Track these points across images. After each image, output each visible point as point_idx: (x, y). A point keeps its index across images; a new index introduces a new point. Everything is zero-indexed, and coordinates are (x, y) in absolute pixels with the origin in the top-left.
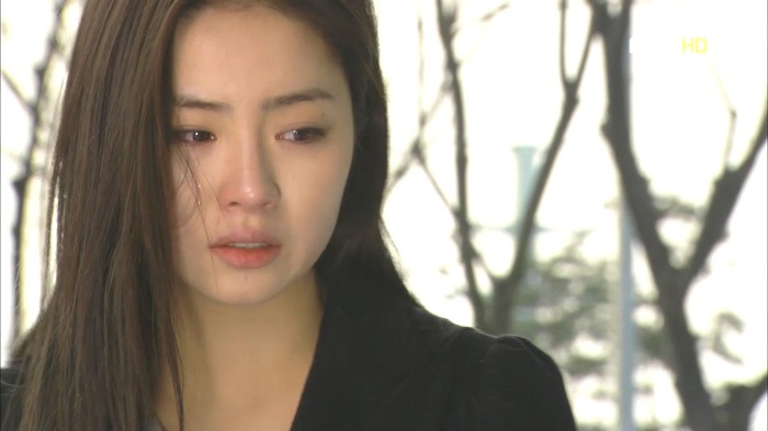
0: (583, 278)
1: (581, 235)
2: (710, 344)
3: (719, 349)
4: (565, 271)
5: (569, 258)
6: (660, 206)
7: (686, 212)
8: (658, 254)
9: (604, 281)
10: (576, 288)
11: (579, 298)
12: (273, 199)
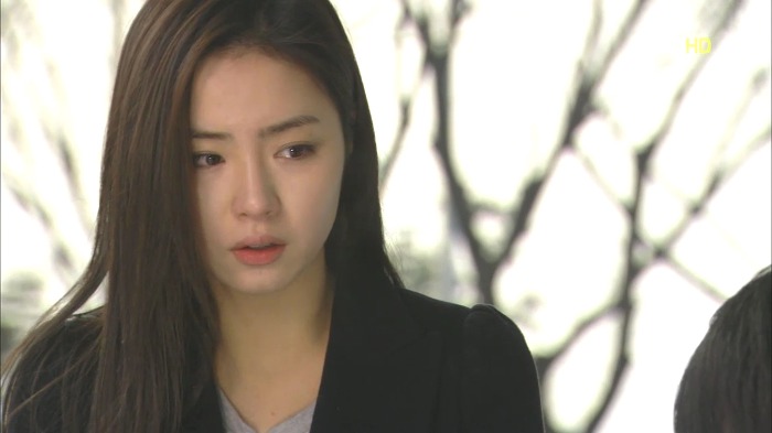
12: (273, 209)
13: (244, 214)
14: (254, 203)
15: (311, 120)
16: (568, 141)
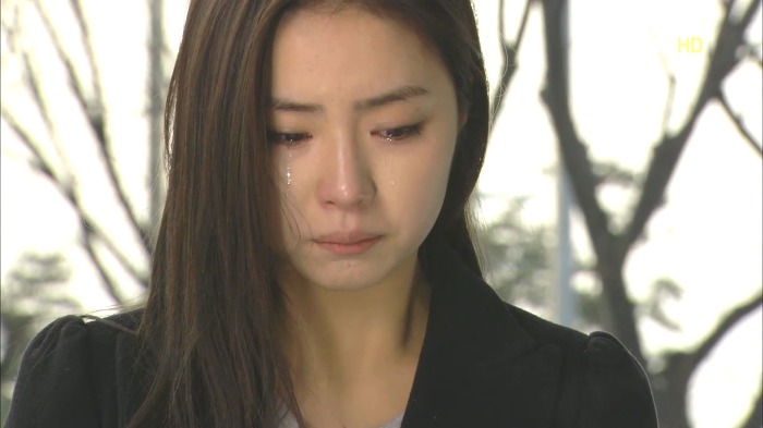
0: (522, 245)
1: (519, 202)
2: (648, 310)
3: (657, 315)
4: (504, 237)
5: (508, 223)
6: (597, 172)
7: (624, 178)
8: (597, 221)
9: (542, 247)
10: (515, 254)
11: (518, 265)
12: (367, 195)
13: (331, 203)
14: (344, 189)
15: (419, 91)
16: (712, 90)
